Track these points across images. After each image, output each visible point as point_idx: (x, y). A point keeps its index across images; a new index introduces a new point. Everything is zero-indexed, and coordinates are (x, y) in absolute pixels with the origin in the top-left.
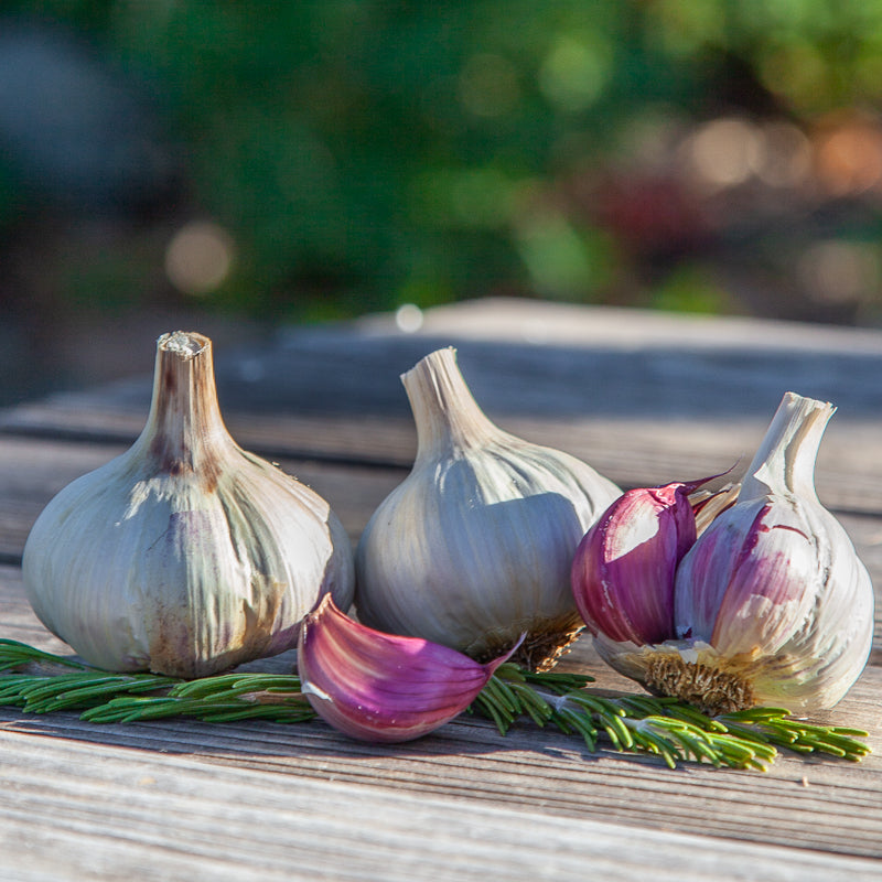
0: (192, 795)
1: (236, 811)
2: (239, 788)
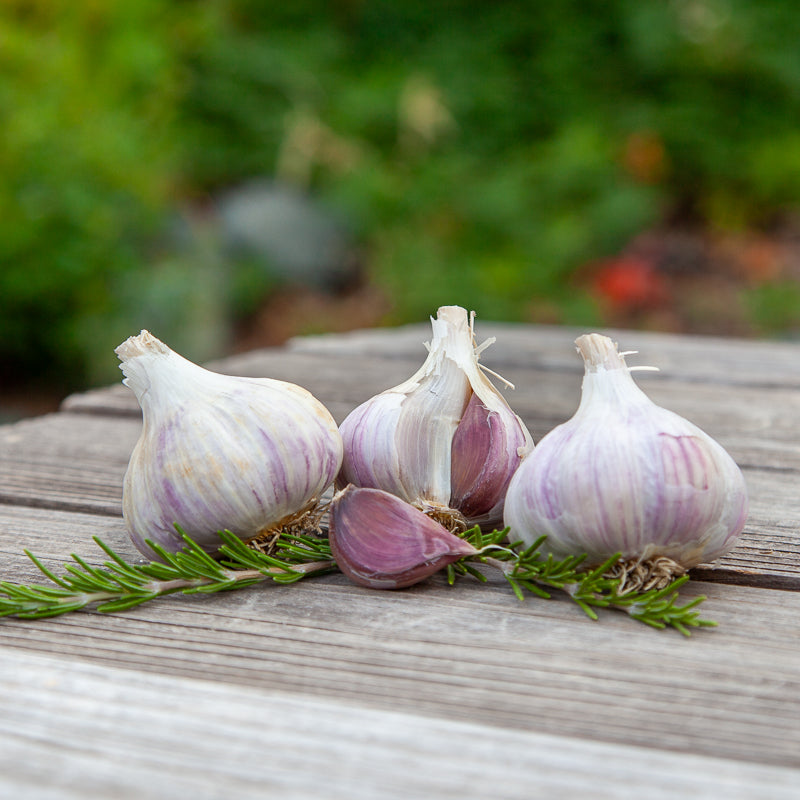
1: (113, 709)
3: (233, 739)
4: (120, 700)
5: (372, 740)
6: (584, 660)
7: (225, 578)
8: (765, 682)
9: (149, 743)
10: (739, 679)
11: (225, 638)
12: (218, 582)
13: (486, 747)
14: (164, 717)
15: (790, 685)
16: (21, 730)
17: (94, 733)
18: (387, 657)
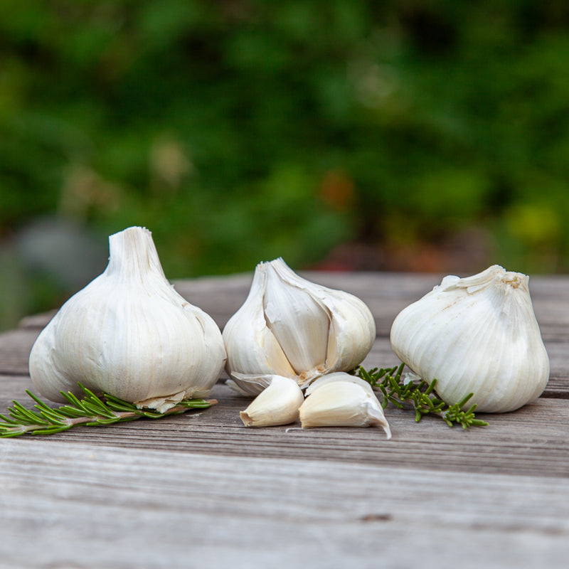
0: (113, 462)
1: (135, 468)
2: (137, 458)
3: (216, 479)
4: (138, 463)
5: (301, 475)
6: (418, 436)
7: (113, 416)
8: (535, 441)
9: (164, 482)
10: (518, 440)
11: (187, 434)
12: (109, 418)
13: (375, 476)
14: (169, 470)
15: (550, 442)
16: (83, 480)
17: (128, 479)
18: (293, 439)
